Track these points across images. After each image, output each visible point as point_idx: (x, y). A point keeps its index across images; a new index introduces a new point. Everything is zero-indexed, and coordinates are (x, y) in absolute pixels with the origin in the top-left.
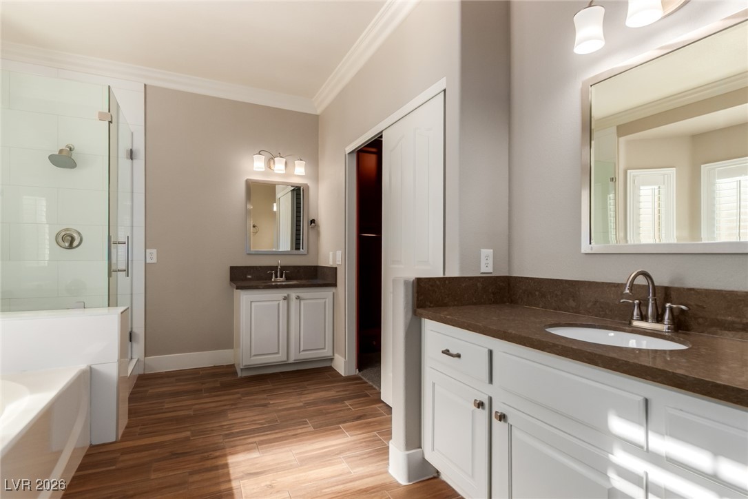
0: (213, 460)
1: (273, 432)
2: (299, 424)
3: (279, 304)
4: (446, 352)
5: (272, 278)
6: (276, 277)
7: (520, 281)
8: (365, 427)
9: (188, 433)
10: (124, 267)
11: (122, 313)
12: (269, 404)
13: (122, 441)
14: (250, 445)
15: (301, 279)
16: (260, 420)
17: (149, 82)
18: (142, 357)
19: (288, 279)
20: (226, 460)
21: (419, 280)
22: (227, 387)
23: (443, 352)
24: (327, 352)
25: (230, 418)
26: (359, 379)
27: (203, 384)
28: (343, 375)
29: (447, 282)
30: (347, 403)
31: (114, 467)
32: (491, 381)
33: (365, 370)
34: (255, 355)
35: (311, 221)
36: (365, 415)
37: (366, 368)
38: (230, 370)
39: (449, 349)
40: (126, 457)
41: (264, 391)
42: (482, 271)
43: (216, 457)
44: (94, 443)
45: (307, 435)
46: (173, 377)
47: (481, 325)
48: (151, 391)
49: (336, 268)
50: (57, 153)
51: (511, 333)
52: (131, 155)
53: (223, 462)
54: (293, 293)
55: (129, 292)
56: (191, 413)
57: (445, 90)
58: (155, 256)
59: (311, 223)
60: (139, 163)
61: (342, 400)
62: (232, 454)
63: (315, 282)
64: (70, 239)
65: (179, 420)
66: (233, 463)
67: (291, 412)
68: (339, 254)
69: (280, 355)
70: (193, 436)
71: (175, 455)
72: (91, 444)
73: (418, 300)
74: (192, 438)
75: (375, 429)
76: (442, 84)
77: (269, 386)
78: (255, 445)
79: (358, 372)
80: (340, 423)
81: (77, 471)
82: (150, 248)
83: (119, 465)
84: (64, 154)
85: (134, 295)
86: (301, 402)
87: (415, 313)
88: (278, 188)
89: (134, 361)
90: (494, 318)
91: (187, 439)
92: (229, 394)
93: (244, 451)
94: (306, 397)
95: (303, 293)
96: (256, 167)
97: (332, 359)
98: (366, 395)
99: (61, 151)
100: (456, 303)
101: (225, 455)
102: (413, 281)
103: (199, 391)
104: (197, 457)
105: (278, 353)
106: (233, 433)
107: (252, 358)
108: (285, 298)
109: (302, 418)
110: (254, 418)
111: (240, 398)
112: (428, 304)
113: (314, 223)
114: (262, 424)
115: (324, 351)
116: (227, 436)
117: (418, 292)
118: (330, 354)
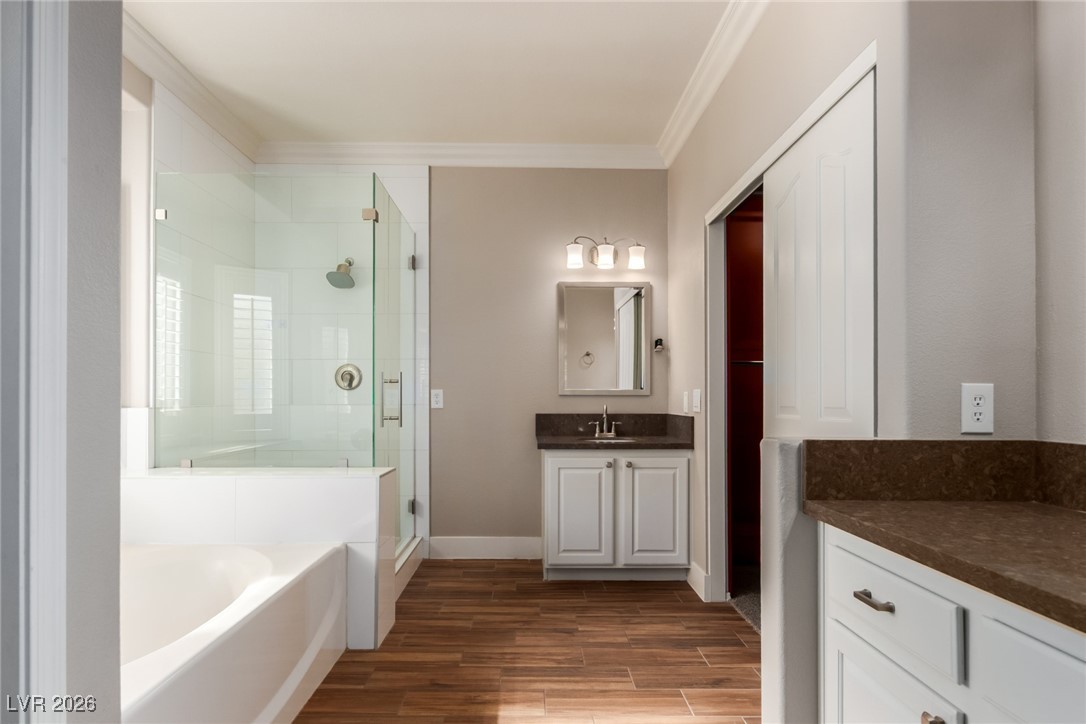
0: (480, 707)
1: (572, 679)
2: (615, 673)
3: (600, 475)
4: (865, 597)
5: (595, 432)
6: (602, 431)
7: (1067, 454)
8: (725, 702)
9: (458, 656)
10: (397, 414)
11: (381, 477)
12: (577, 630)
13: (381, 650)
14: (534, 694)
15: (641, 435)
16: (559, 655)
17: (435, 163)
18: (427, 537)
19: (619, 434)
20: (497, 711)
21: (811, 445)
22: (525, 593)
23: (856, 595)
24: (678, 558)
25: (518, 643)
26: (730, 610)
27: (494, 584)
28: (702, 597)
29: (876, 450)
30: (701, 651)
31: (362, 687)
32: (964, 676)
33: (743, 597)
34: (564, 551)
35: (657, 342)
36: (729, 680)
37: (745, 593)
38: (533, 567)
39: (870, 589)
40: (381, 675)
41: (573, 609)
42: (963, 431)
43: (485, 703)
44: (351, 647)
45: (622, 696)
46: (460, 568)
47: (936, 549)
48: (432, 585)
49: (693, 418)
50: (335, 270)
51: (1010, 580)
52: (414, 263)
53: (493, 713)
54: (623, 458)
55: (412, 448)
56: (469, 625)
57: (874, 68)
58: (441, 399)
59: (656, 345)
60: (423, 272)
61: (692, 644)
62: (507, 702)
63: (661, 440)
64: (348, 377)
65: (451, 633)
66: (504, 718)
67: (606, 650)
68: (698, 393)
69: (602, 554)
70: (463, 662)
71: (435, 686)
72: (347, 648)
73: (809, 483)
74: (462, 665)
75: (743, 710)
76: (869, 56)
77: (583, 601)
78: (541, 695)
79: (729, 597)
80: (682, 685)
81: (324, 682)
82: (435, 388)
83: (369, 685)
84: (342, 270)
85: (417, 452)
86: (626, 635)
87: (803, 508)
88: (617, 292)
89: (418, 540)
90: (982, 537)
91: (455, 665)
92: (524, 606)
93: (524, 701)
94: (635, 629)
95: (636, 457)
96: (572, 263)
97: (687, 570)
98: (739, 644)
99: (339, 266)
100: (898, 494)
101: (496, 703)
102: (800, 445)
103: (487, 594)
104: (461, 695)
105: (599, 551)
106: (515, 668)
107: (561, 555)
108: (610, 465)
109: (620, 664)
110: (553, 650)
111: (537, 614)
112: (834, 493)
113: (661, 344)
114: (559, 662)
115: (673, 555)
116: (507, 671)
117: (809, 469)
118: (683, 561)
